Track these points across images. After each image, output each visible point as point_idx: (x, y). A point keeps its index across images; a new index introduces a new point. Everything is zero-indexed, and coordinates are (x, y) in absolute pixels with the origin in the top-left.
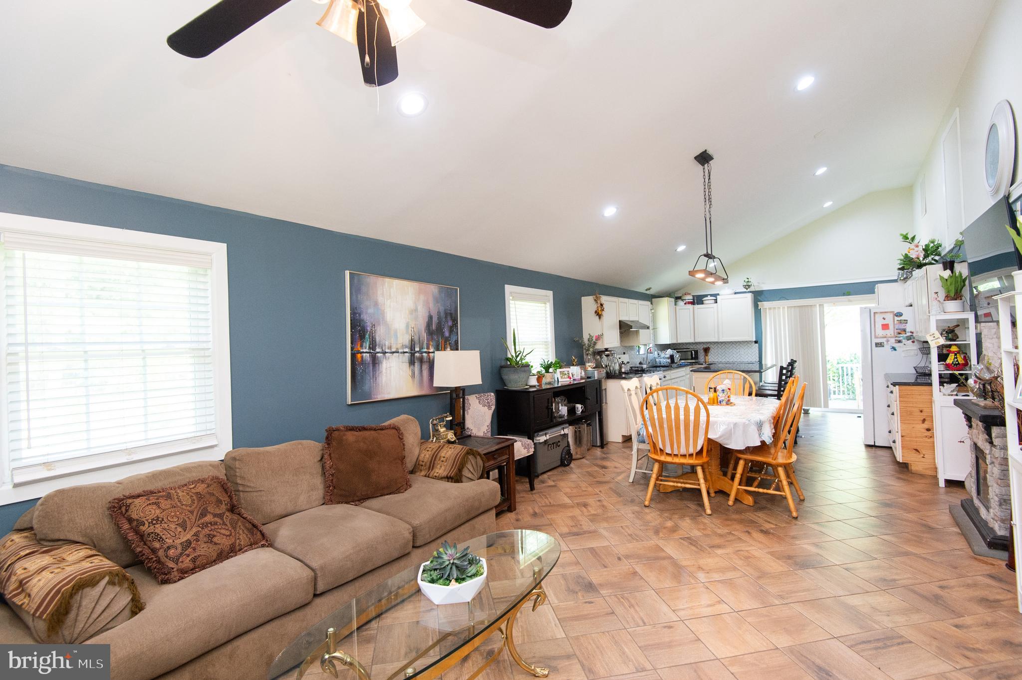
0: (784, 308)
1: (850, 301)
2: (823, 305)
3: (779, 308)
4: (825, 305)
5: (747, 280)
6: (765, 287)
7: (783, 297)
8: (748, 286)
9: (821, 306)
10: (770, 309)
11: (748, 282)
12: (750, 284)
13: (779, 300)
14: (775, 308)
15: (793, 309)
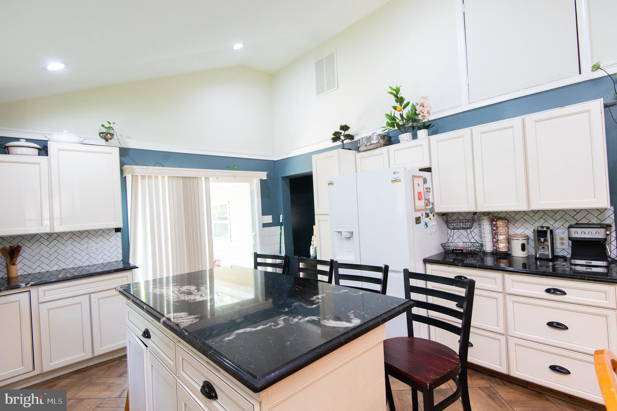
0: (163, 177)
1: (234, 176)
2: (208, 178)
3: (156, 177)
4: (210, 178)
5: (107, 125)
6: (132, 144)
7: (158, 163)
8: (109, 133)
9: (207, 179)
10: (143, 177)
11: (109, 128)
12: (112, 132)
13: (154, 166)
14: (150, 177)
15: (175, 180)
